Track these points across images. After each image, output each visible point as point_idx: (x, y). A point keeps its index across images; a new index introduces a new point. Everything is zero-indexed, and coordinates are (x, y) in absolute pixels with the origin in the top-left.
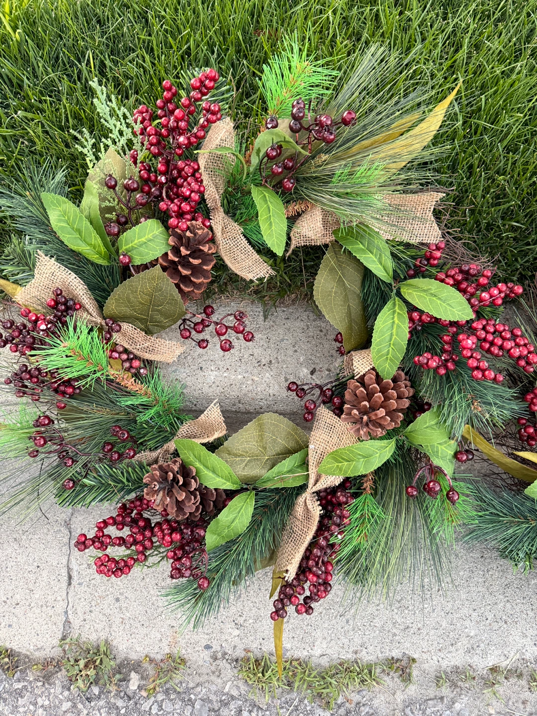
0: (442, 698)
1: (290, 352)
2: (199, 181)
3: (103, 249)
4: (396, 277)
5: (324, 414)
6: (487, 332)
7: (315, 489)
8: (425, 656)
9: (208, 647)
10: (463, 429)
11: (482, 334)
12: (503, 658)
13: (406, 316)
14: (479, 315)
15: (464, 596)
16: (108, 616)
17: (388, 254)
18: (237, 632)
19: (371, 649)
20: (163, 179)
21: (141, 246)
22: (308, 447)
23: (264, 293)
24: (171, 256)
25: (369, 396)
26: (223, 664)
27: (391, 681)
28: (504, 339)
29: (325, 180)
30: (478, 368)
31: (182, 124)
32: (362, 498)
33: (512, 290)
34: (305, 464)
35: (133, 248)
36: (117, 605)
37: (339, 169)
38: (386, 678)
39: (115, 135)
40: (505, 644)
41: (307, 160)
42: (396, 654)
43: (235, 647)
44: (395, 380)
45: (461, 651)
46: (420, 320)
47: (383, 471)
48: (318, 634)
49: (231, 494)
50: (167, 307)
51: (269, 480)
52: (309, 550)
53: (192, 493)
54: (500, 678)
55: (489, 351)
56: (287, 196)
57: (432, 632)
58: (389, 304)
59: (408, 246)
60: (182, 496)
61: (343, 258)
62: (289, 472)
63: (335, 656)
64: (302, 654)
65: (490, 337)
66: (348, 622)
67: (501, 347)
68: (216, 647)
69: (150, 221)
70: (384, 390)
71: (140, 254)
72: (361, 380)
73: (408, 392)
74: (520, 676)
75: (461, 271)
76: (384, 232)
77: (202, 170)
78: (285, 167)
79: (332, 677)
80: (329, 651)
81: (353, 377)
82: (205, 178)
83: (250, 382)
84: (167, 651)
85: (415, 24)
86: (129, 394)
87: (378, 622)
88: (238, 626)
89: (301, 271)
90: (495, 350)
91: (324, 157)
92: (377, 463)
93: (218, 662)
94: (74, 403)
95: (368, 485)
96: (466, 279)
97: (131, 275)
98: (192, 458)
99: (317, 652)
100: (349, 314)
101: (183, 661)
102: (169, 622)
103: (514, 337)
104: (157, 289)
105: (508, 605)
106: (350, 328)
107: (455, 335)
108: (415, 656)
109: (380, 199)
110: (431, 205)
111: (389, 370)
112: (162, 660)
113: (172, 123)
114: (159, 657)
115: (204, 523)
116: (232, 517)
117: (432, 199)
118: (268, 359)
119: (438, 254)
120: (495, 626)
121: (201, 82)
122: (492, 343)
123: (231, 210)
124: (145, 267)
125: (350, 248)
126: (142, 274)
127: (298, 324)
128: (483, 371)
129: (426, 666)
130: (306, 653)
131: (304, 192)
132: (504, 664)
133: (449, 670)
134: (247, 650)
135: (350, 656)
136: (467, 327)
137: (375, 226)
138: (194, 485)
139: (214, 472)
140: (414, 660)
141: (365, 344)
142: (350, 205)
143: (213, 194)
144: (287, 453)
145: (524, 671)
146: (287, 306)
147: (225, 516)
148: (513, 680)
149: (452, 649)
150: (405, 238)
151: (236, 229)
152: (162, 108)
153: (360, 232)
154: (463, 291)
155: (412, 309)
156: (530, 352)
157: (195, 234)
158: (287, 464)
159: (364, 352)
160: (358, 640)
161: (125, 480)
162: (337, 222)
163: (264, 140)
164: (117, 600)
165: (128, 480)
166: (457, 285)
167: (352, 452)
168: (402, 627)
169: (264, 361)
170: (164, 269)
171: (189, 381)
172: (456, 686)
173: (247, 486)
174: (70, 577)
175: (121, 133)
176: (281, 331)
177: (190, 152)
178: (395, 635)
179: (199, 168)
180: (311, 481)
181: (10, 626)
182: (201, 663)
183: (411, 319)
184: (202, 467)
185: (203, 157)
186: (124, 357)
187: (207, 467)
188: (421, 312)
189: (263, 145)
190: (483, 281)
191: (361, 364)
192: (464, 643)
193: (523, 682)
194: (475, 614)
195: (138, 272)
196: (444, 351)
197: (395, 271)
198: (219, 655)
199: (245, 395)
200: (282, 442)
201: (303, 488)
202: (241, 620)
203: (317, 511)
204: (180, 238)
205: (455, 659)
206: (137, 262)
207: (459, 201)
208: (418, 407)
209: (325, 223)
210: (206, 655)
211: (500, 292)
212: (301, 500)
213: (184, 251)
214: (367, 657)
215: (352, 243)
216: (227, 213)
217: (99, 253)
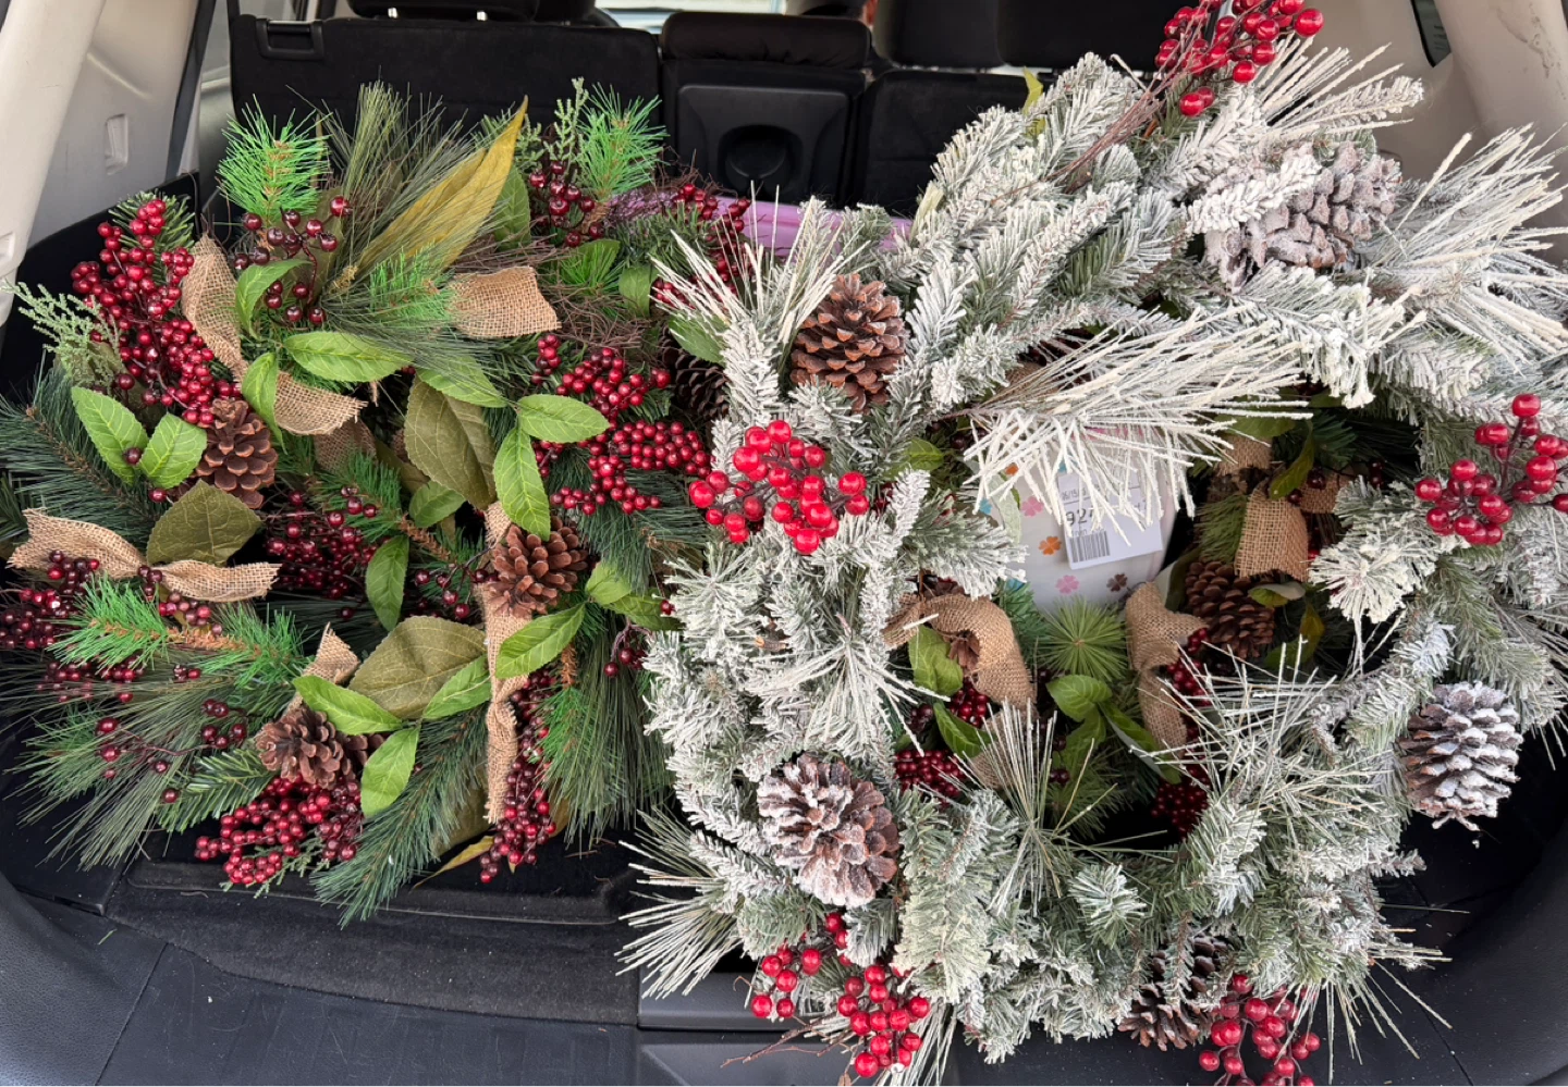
6: (631, 443)
7: (501, 696)
14: (616, 422)
24: (211, 461)
32: (563, 693)
49: (376, 738)
53: (327, 743)
65: (636, 449)
82: (204, 334)
86: (213, 654)
94: (139, 687)
95: (567, 673)
97: (169, 505)
98: (319, 701)
116: (386, 761)
126: (181, 498)
138: (326, 733)
139: (353, 712)
141: (491, 495)
144: (458, 664)
147: (377, 763)
157: (227, 420)
158: (461, 676)
159: (495, 506)
161: (248, 769)
165: (252, 767)
170: (210, 480)
173: (405, 721)
180: (495, 688)
184: (334, 709)
186: (184, 606)
187: (340, 707)
195: (175, 499)
201: (487, 702)
212: (489, 715)
213: (225, 450)
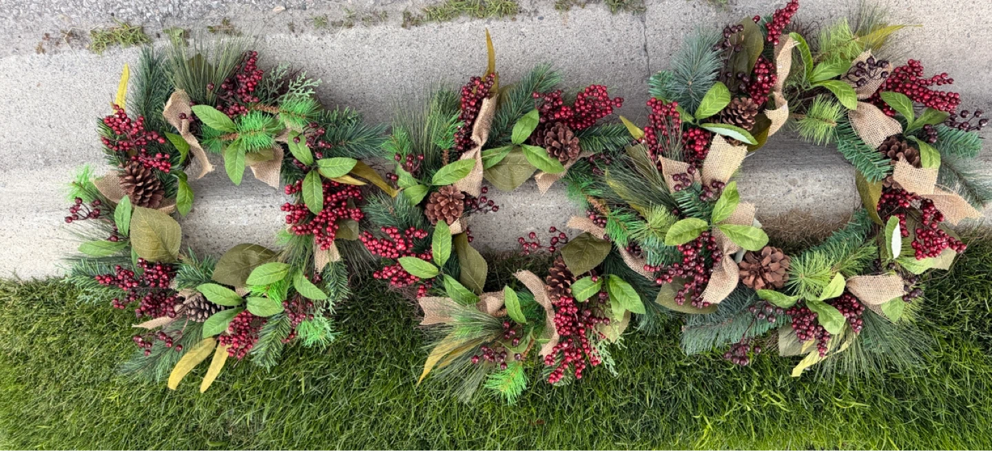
0: (382, 5)
1: (502, 223)
2: (557, 325)
3: (610, 284)
4: (442, 277)
5: (475, 193)
6: (391, 252)
7: (477, 149)
8: (396, 29)
9: (541, 18)
10: (396, 193)
11: (393, 251)
12: (346, 34)
13: (434, 257)
14: (395, 261)
15: (374, 68)
16: (614, 29)
17: (447, 291)
18: (523, 30)
19: (432, 30)
20: (580, 325)
21: (586, 288)
22: (484, 170)
23: (523, 259)
24: (569, 283)
25: (450, 211)
26: (529, 9)
27: (416, 12)
28: (381, 249)
29: (486, 328)
30: (395, 234)
31: (567, 354)
32: (448, 148)
33: (379, 275)
34: (484, 161)
35: (591, 286)
36: (609, 37)
37: (478, 334)
38: (420, 13)
39: (604, 346)
40: (344, 42)
41: (497, 339)
42: (415, 29)
43: (523, 21)
44: (436, 220)
45: (372, 35)
46: (426, 255)
47: (438, 164)
48: (467, 35)
49: (528, 142)
50: (573, 252)
51: (505, 151)
52: (476, 114)
53: (549, 145)
54: (346, 21)
55: (389, 241)
56: (507, 319)
57: (392, 44)
58: (444, 262)
59: (436, 295)
60: (554, 143)
61: (472, 286)
62: (493, 157)
63: (455, 23)
64: (477, 22)
65: (389, 249)
66: (449, 45)
67: (383, 244)
68: (536, 19)
69: (582, 300)
70: (442, 215)
71: (586, 282)
72: (455, 218)
73: (427, 213)
74: (333, 24)
75: (406, 283)
76: (450, 302)
77: (556, 331)
78: (508, 334)
79: (455, 11)
80: (459, 25)
81: (460, 218)
82: (554, 325)
83: (527, 202)
84: (570, 13)
85: (443, 429)
87: (429, 46)
88: (523, 34)
89: (500, 275)
90: (386, 243)
91: (488, 340)
92: (442, 170)
93: (534, 9)
95: (446, 157)
96: (403, 278)
98: (552, 163)
99: (467, 24)
100: (466, 255)
101: (557, 8)
102: (570, 30)
103: (376, 250)
104: (577, 263)
105: (345, 66)
106: (465, 247)
107: (407, 248)
108: (402, 29)
109: (455, 320)
110: (426, 318)
111: (440, 226)
112: (572, 5)
113: (573, 355)
114: (575, 7)
115: (541, 127)
116: (524, 132)
117: (425, 322)
118: (516, 217)
119: (420, 291)
120: (352, 52)
121: (557, 377)
122: (387, 246)
123: (540, 309)
124: (586, 274)
125: (469, 292)
126: (585, 271)
127: (500, 240)
128: (392, 233)
129: (394, 23)
130: (474, 22)
131: (496, 321)
132: (344, 31)
133: (380, 23)
134: (514, 19)
135: (444, 24)
136: (401, 254)
137: (456, 305)
138: (548, 149)
139: (537, 156)
140: (403, 26)
141: (455, 237)
142: (471, 315)
143: (551, 318)
144: (496, 166)
145: (331, 26)
146: (507, 251)
147: (528, 132)
148: (338, 20)
149: (378, 36)
150: (438, 299)
151: (538, 299)
152: (582, 364)
153: (464, 301)
154: (405, 272)
155: (432, 261)
156: (367, 243)
157: (557, 295)
158: (495, 161)
159: (455, 232)
160: (441, 34)
162: (478, 306)
163: (523, 349)
164: (609, 40)
166: (409, 275)
167: (457, 177)
168: (412, 45)
169: (519, 215)
170: (573, 275)
171: (566, 199)
172: (374, 13)
173: (517, 148)
174: (646, 50)
175: (601, 348)
176: (510, 235)
177: (563, 339)
178: (417, 40)
179: (558, 331)
180: (479, 154)
181: (686, 14)
182: (545, 7)
183: (431, 255)
184: (545, 158)
185: (556, 336)
187: (542, 159)
188: (426, 260)
189: (523, 346)
190: (395, 279)
191: (456, 227)
192: (372, 40)
193: (331, 20)
194: (366, 58)
196: (412, 239)
197: (443, 280)
198: (532, 14)
199: (529, 193)
200: (499, 173)
201: (484, 148)
202: (520, 38)
203: (474, 137)
204: (566, 293)
205: (377, 30)
206: (588, 278)
207: (408, 322)
208: (423, 204)
209: (485, 304)
210: (542, 13)
211: (386, 274)
212: (484, 141)
213: (561, 286)
214: (434, 25)
215: (468, 295)
216: (543, 308)
217: (613, 281)
